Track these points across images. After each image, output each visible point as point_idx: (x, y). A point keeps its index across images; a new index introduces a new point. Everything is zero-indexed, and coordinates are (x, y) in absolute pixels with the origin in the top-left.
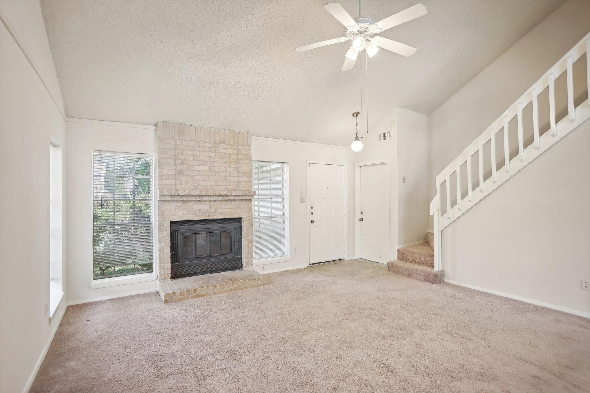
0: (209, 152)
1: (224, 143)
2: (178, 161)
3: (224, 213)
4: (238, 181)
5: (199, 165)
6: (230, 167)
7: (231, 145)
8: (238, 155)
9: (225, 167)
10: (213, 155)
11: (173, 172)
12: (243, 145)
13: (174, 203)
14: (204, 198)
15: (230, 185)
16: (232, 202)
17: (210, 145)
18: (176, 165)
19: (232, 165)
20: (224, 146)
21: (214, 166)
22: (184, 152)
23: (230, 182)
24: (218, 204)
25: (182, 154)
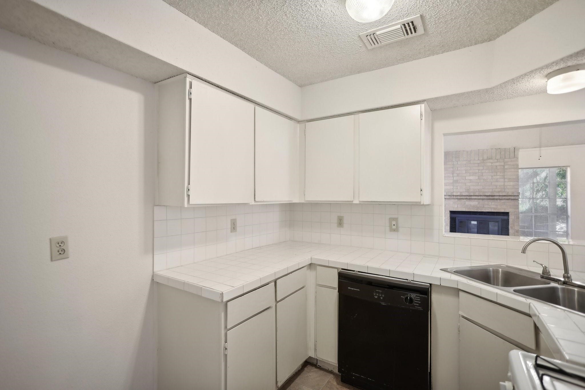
0: (478, 166)
1: (492, 159)
2: (455, 175)
3: (491, 208)
4: (504, 185)
5: (470, 176)
6: (497, 175)
7: (497, 159)
8: (504, 166)
9: (492, 176)
10: (481, 168)
11: (451, 181)
12: (510, 158)
13: (453, 200)
15: (497, 188)
16: (498, 201)
17: (479, 162)
18: (453, 177)
19: (498, 174)
20: (491, 161)
21: (482, 176)
22: (459, 168)
23: (496, 186)
24: (486, 202)
25: (458, 170)
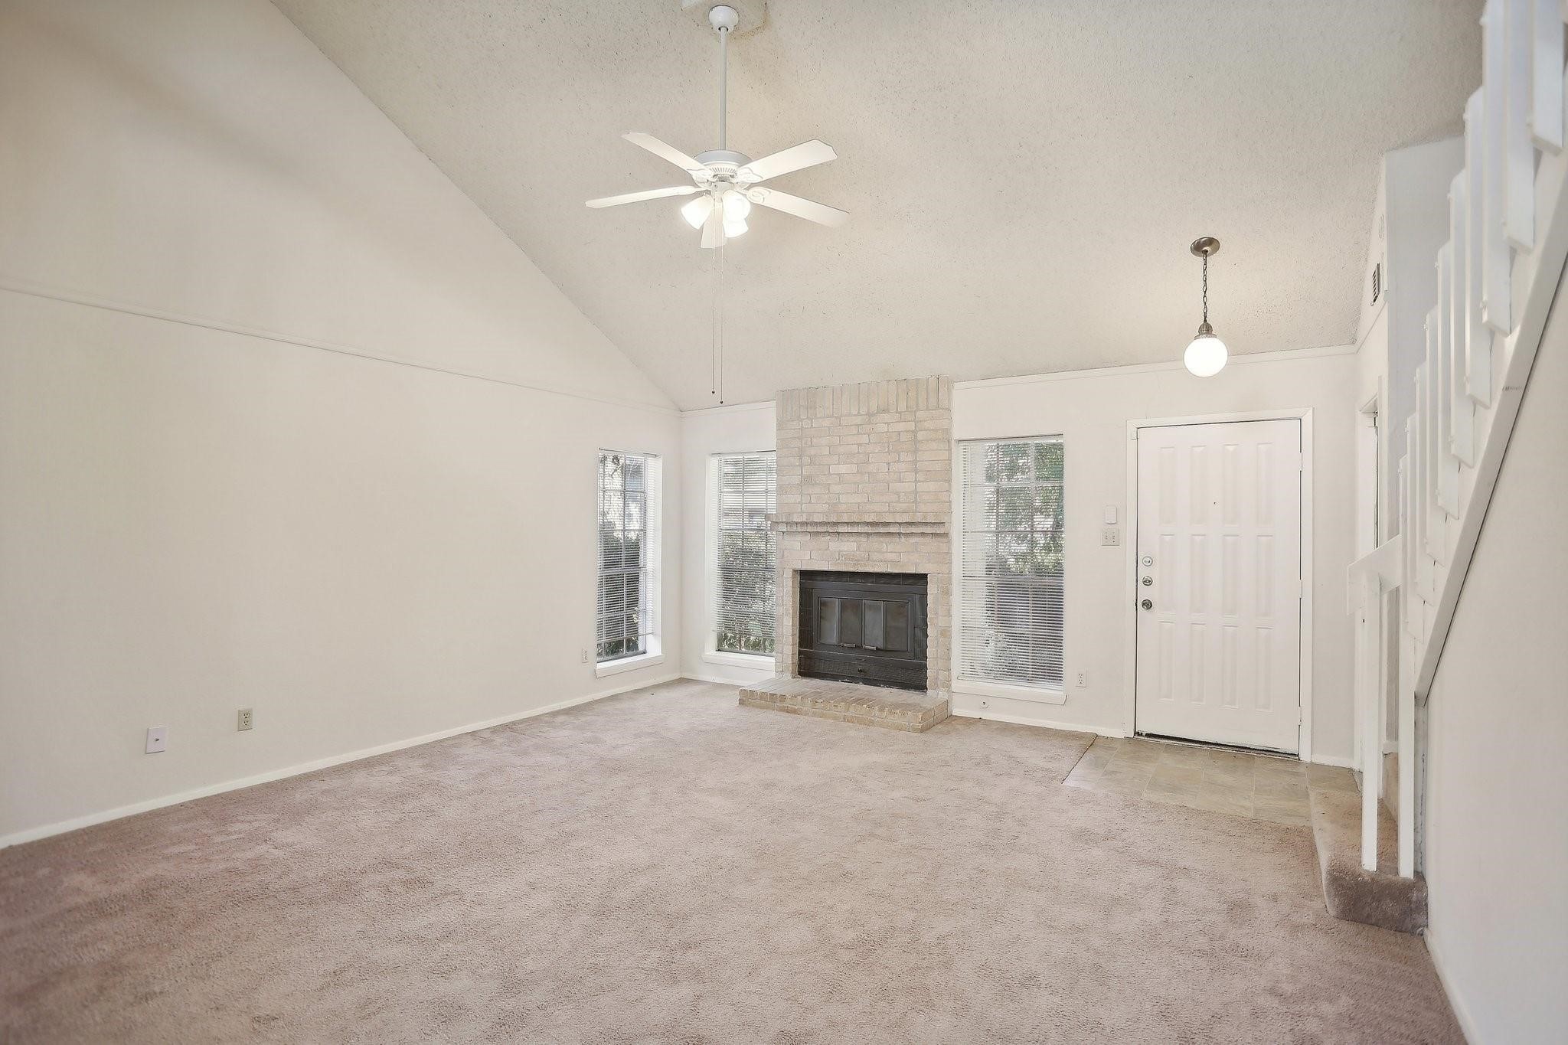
0: (859, 433)
1: (885, 411)
2: (806, 460)
3: (886, 562)
4: (916, 492)
5: (838, 464)
6: (899, 461)
7: (900, 413)
8: (914, 432)
9: (889, 464)
10: (865, 439)
11: (796, 480)
12: (928, 409)
13: (799, 538)
14: (841, 529)
15: (899, 502)
16: (903, 539)
17: (859, 420)
18: (801, 466)
19: (903, 457)
20: (886, 417)
21: (867, 462)
22: (814, 440)
23: (898, 494)
24: (875, 542)
25: (811, 446)
